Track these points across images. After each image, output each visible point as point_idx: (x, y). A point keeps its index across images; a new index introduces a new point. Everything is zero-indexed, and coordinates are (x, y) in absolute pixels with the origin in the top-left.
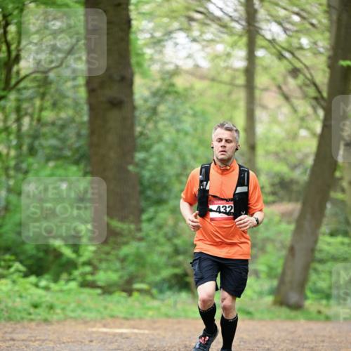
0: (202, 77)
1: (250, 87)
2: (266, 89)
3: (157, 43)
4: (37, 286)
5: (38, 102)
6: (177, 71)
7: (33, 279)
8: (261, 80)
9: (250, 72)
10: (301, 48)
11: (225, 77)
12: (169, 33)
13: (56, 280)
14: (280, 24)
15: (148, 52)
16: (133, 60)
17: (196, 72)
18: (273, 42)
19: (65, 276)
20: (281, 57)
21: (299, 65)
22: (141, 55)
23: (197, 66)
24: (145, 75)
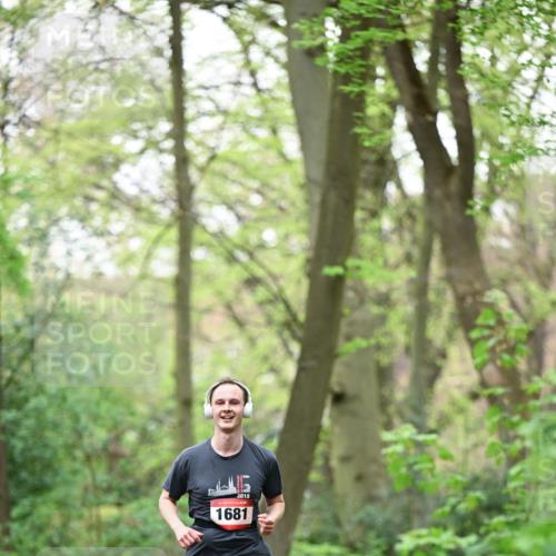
1: (182, 305)
2: (208, 311)
8: (200, 296)
10: (262, 246)
14: (230, 208)
18: (220, 235)
20: (231, 259)
21: (260, 273)
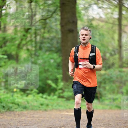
0: (102, 21)
3: (86, 9)
4: (42, 97)
5: (42, 31)
6: (93, 19)
7: (41, 95)
9: (120, 19)
11: (111, 21)
12: (90, 5)
13: (49, 95)
15: (83, 12)
16: (77, 15)
17: (100, 19)
19: (52, 94)
22: (80, 13)
23: (101, 17)
24: (82, 20)
